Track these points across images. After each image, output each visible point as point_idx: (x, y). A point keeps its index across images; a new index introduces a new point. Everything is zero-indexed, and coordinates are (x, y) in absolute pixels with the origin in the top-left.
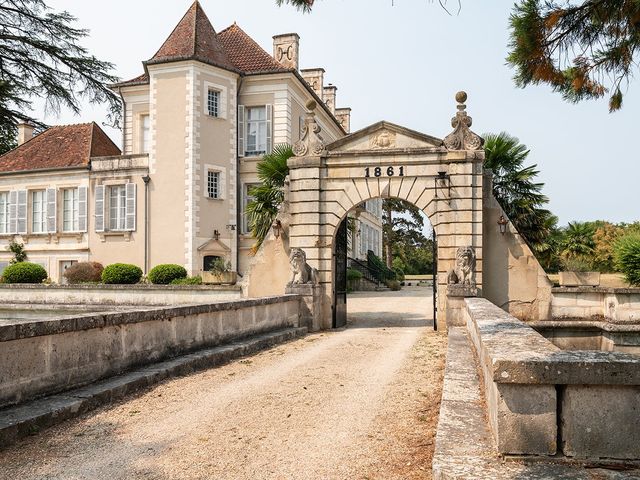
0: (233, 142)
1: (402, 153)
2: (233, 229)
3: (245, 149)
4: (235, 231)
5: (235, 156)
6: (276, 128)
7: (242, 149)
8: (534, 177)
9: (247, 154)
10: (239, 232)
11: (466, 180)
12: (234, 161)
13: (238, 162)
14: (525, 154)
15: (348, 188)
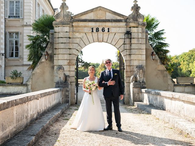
0: (3, 10)
1: (109, 21)
2: (3, 55)
3: (8, 15)
4: (4, 56)
5: (4, 18)
6: (25, 4)
7: (7, 14)
8: (163, 35)
9: (9, 17)
10: (5, 57)
11: (138, 35)
12: (3, 20)
13: (5, 21)
14: (158, 24)
15: (83, 37)
